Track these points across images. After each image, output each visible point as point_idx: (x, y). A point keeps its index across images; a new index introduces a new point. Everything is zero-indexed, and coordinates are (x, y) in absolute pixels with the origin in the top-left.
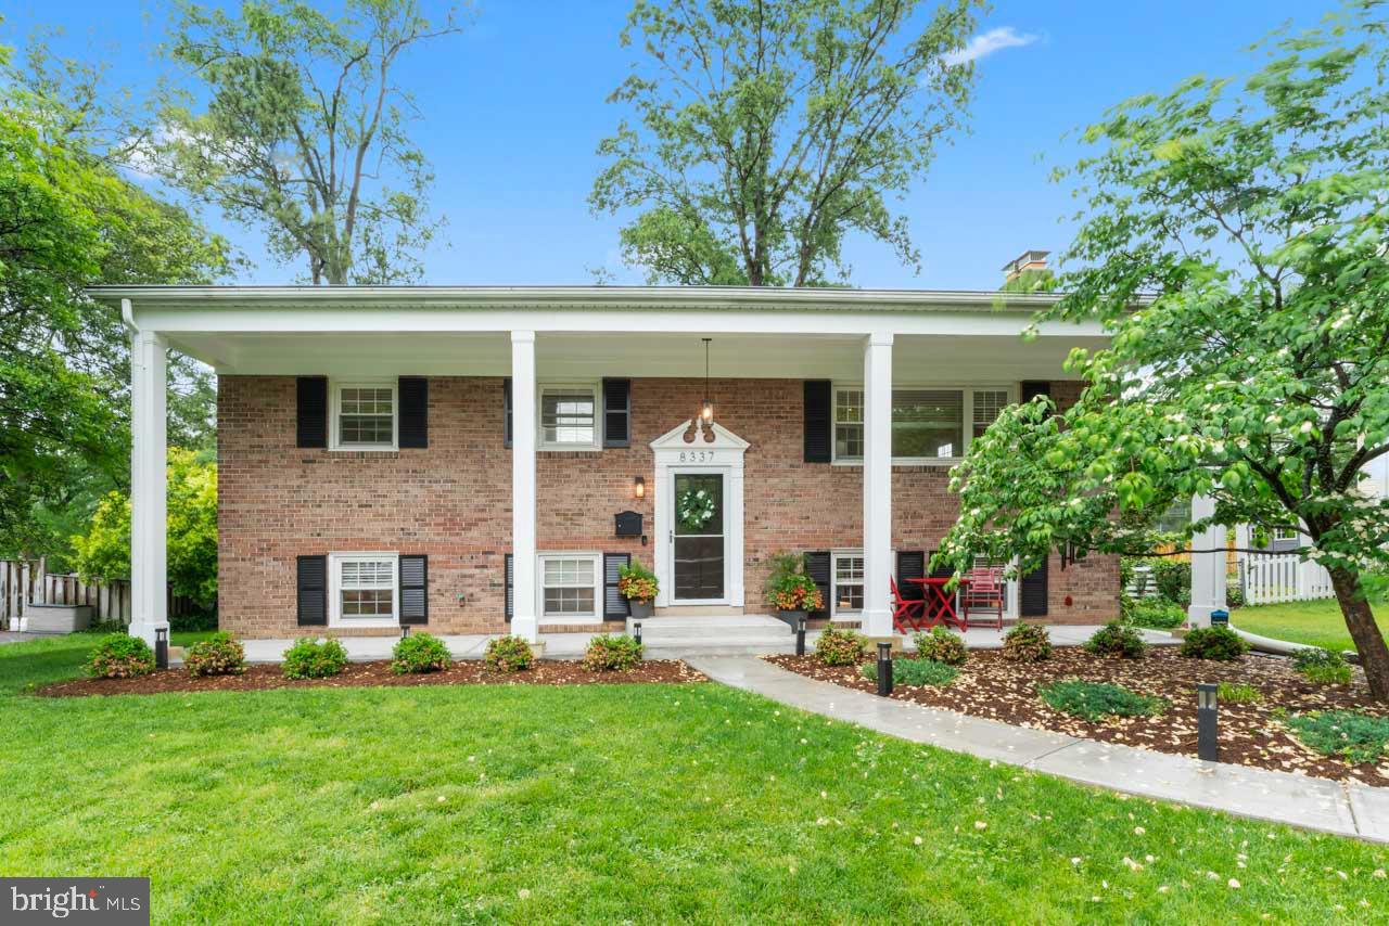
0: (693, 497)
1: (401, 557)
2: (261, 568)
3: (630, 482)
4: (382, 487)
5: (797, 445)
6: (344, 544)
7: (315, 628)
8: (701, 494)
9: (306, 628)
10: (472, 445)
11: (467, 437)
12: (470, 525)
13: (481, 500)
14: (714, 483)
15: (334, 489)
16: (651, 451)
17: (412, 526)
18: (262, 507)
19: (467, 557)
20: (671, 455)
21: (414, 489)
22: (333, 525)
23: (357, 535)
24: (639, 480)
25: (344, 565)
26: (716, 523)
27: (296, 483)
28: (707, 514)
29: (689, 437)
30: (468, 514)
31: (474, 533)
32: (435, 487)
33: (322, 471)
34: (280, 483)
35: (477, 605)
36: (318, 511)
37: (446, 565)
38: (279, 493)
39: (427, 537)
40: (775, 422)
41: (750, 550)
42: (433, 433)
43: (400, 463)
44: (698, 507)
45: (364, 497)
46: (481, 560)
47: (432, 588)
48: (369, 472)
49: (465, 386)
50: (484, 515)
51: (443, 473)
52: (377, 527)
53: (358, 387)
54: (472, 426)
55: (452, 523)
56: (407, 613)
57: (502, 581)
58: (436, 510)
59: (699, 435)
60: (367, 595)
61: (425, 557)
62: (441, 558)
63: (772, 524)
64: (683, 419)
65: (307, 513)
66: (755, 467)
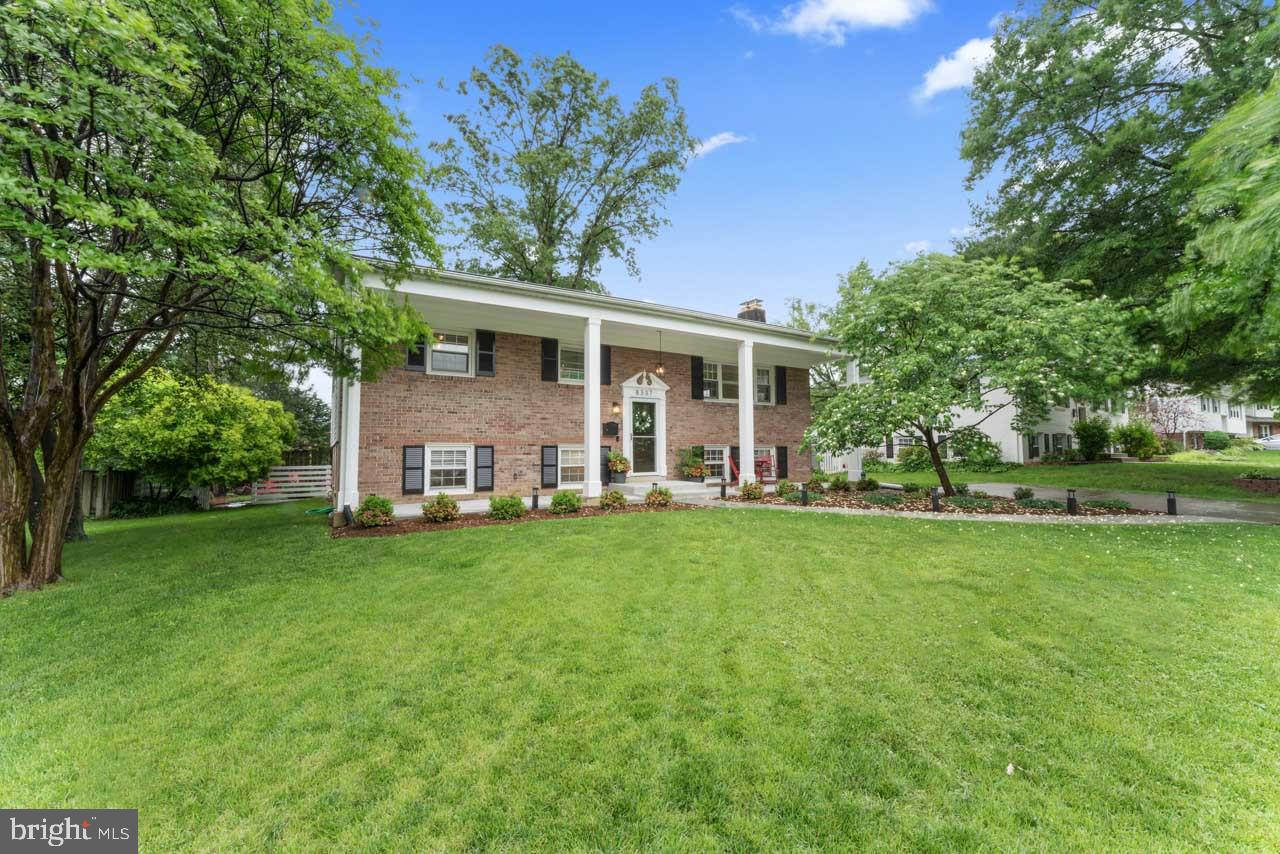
0: (641, 416)
1: (477, 448)
2: (375, 454)
3: (610, 405)
4: (465, 400)
5: (689, 390)
6: (438, 438)
7: (414, 496)
8: (644, 414)
9: (408, 497)
10: (522, 377)
11: (519, 372)
12: (521, 427)
13: (527, 412)
14: (651, 408)
15: (431, 400)
16: (621, 388)
17: (484, 427)
18: (376, 410)
19: (518, 448)
20: (631, 390)
21: (486, 403)
22: (430, 425)
23: (446, 432)
24: (615, 404)
25: (433, 452)
26: (651, 430)
27: (403, 394)
28: (648, 425)
29: (639, 381)
30: (520, 421)
31: (523, 432)
32: (501, 403)
33: (423, 387)
34: (390, 393)
35: (526, 478)
36: (418, 414)
37: (505, 452)
38: (390, 401)
39: (493, 434)
40: (679, 376)
41: (669, 445)
42: (497, 367)
43: (476, 385)
44: (643, 421)
45: (452, 406)
46: (527, 448)
47: (497, 467)
48: (457, 390)
49: (518, 340)
50: (530, 421)
51: (504, 393)
52: (459, 427)
53: (457, 334)
54: (522, 365)
55: (509, 426)
56: (479, 485)
57: (539, 462)
58: (500, 417)
59: (645, 381)
60: (448, 473)
61: (492, 447)
62: (502, 448)
63: (678, 431)
64: (636, 371)
65: (410, 416)
66: (671, 400)
